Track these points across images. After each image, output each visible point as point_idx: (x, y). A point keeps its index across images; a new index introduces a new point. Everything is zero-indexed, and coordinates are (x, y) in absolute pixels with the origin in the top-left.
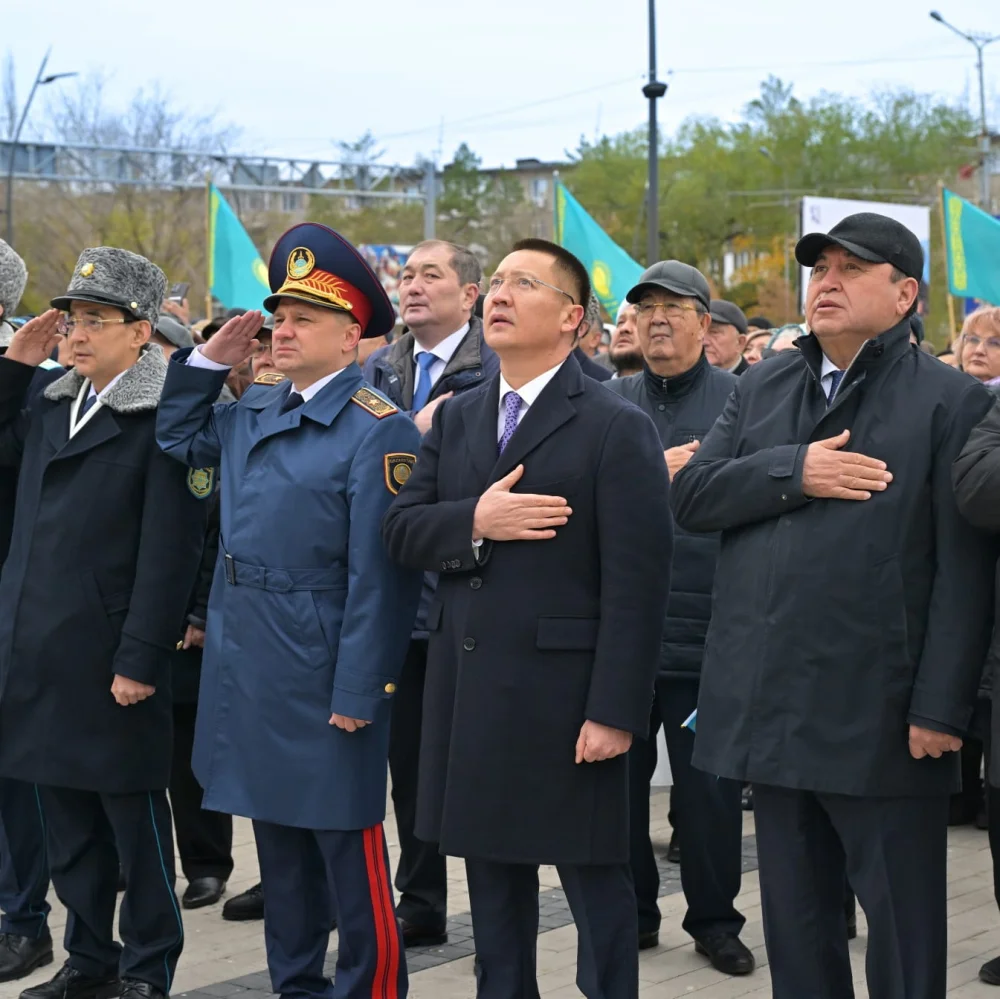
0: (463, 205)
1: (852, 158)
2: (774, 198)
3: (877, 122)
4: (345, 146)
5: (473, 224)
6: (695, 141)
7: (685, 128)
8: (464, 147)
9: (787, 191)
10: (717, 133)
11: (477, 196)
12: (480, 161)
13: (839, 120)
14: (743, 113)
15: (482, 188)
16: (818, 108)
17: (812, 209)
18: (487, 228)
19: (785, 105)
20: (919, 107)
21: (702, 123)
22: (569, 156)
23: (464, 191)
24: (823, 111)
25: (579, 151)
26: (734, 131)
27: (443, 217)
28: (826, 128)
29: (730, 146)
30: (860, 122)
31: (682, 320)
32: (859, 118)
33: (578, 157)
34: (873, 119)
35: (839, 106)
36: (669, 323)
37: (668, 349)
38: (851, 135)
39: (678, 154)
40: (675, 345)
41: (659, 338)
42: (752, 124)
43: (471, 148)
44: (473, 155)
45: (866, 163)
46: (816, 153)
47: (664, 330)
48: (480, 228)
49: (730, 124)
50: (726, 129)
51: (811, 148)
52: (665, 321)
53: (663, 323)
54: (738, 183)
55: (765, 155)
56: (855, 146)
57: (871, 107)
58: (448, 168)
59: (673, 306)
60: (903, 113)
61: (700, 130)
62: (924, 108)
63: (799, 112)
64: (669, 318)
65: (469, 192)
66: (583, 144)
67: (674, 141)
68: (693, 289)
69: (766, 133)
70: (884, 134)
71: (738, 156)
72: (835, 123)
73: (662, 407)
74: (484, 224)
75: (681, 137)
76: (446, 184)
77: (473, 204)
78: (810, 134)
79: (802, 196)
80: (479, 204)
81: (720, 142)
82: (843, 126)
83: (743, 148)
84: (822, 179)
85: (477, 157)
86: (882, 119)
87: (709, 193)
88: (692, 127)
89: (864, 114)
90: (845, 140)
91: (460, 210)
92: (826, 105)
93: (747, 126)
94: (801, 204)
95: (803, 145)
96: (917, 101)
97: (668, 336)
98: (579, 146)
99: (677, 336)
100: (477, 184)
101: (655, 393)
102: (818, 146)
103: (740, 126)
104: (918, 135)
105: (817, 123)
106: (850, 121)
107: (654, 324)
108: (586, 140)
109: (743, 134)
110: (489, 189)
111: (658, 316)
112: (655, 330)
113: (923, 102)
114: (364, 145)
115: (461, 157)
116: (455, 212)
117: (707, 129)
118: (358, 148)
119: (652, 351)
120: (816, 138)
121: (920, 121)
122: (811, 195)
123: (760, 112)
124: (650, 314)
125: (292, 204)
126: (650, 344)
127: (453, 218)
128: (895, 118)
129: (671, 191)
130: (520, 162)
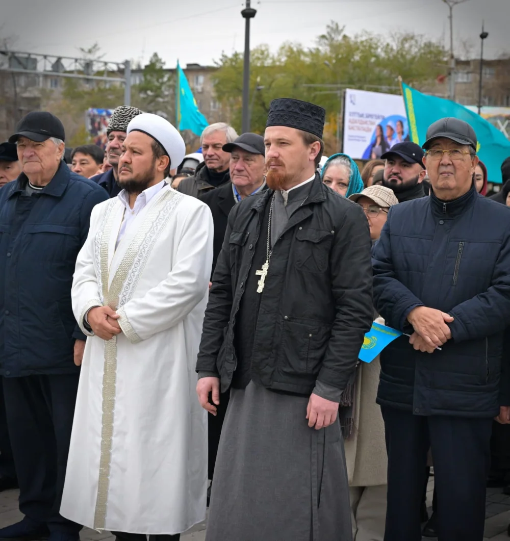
0: (154, 88)
1: (377, 70)
2: (331, 89)
3: (392, 49)
4: (82, 50)
5: (160, 100)
6: (288, 57)
7: (282, 48)
8: (156, 55)
9: (339, 85)
10: (300, 52)
11: (162, 83)
12: (164, 63)
13: (371, 47)
14: (316, 42)
15: (165, 79)
16: (359, 40)
17: (351, 96)
18: (167, 102)
19: (340, 38)
20: (416, 42)
21: (292, 46)
22: (215, 63)
23: (154, 80)
24: (362, 42)
25: (221, 60)
26: (311, 52)
27: (142, 95)
28: (362, 51)
29: (307, 60)
30: (382, 49)
31: (462, 162)
32: (382, 46)
33: (221, 63)
34: (390, 47)
35: (371, 39)
36: (453, 164)
37: (452, 183)
38: (377, 56)
39: (278, 63)
40: (457, 180)
41: (446, 175)
42: (321, 48)
43: (160, 56)
44: (161, 60)
45: (385, 72)
46: (357, 66)
47: (450, 169)
48: (164, 102)
49: (308, 48)
50: (306, 50)
51: (353, 63)
52: (451, 163)
53: (449, 164)
54: (311, 81)
55: (327, 65)
56: (379, 63)
57: (389, 40)
58: (146, 67)
59: (456, 151)
60: (407, 45)
61: (291, 49)
62: (419, 43)
63: (348, 42)
64: (453, 161)
65: (158, 80)
66: (223, 56)
67: (276, 55)
68: (469, 139)
69: (329, 54)
70: (395, 57)
71: (313, 66)
72: (368, 49)
73: (441, 222)
74: (166, 99)
75: (279, 55)
76: (145, 76)
77: (160, 88)
78: (353, 55)
79: (345, 88)
80: (163, 88)
81: (302, 58)
82: (373, 51)
83: (315, 61)
84: (359, 80)
85: (163, 61)
86: (395, 48)
87: (295, 86)
88: (287, 48)
89: (385, 44)
90: (373, 60)
91: (152, 91)
92: (364, 38)
93: (318, 50)
94: (345, 93)
95: (349, 61)
96: (416, 38)
97: (452, 174)
98: (221, 57)
99: (459, 173)
100: (162, 77)
101: (436, 211)
102: (358, 62)
103: (315, 49)
104: (414, 58)
105: (358, 49)
106: (377, 48)
107: (442, 165)
108: (225, 53)
109: (315, 54)
110: (169, 79)
111: (446, 159)
112: (443, 169)
113: (419, 39)
114: (93, 50)
115: (154, 61)
116: (149, 93)
117: (295, 49)
118: (90, 51)
119: (440, 183)
120: (357, 58)
121: (416, 50)
122: (350, 88)
123: (326, 41)
124: (439, 158)
125: (56, 84)
126: (438, 179)
127: (148, 95)
128: (402, 48)
129: (273, 85)
130: (188, 65)
